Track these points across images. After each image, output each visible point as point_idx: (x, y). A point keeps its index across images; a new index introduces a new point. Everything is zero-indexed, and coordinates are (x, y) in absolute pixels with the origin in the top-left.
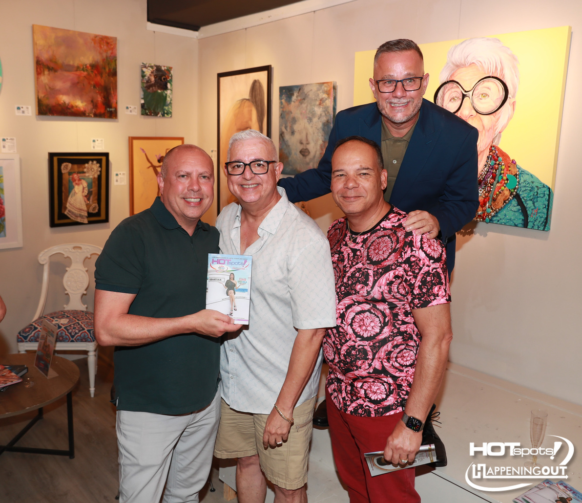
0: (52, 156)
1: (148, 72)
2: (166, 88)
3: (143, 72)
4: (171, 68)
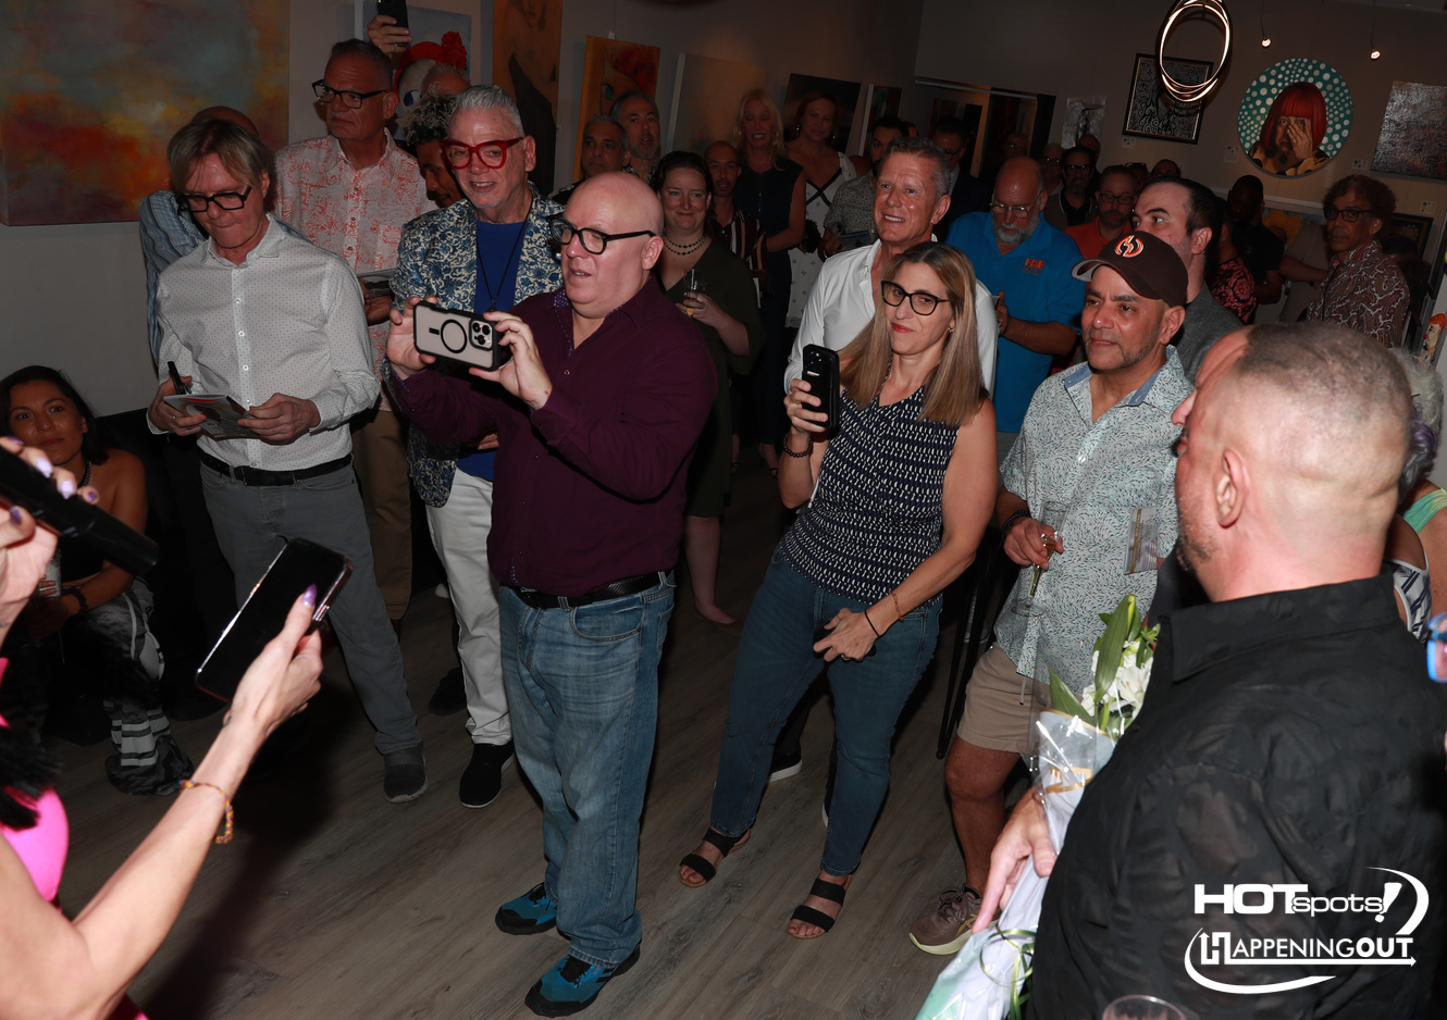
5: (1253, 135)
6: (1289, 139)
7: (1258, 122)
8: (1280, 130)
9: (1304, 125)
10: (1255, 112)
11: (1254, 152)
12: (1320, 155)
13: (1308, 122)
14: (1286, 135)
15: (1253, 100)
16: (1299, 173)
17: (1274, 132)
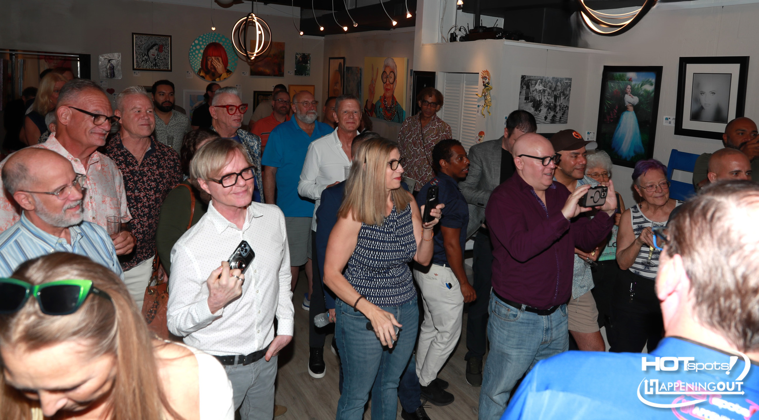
0: (255, 92)
1: (299, 56)
2: (307, 63)
3: (296, 56)
4: (310, 54)
5: (198, 66)
6: (214, 66)
7: (198, 60)
8: (209, 63)
9: (219, 60)
10: (196, 56)
11: (200, 73)
12: (228, 72)
13: (220, 59)
14: (212, 65)
15: (194, 51)
16: (221, 79)
17: (207, 64)
